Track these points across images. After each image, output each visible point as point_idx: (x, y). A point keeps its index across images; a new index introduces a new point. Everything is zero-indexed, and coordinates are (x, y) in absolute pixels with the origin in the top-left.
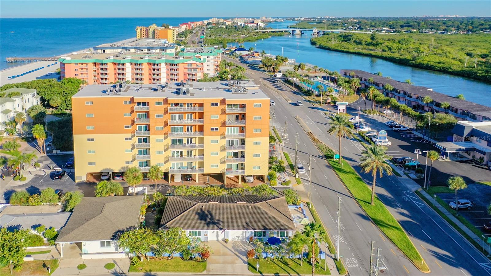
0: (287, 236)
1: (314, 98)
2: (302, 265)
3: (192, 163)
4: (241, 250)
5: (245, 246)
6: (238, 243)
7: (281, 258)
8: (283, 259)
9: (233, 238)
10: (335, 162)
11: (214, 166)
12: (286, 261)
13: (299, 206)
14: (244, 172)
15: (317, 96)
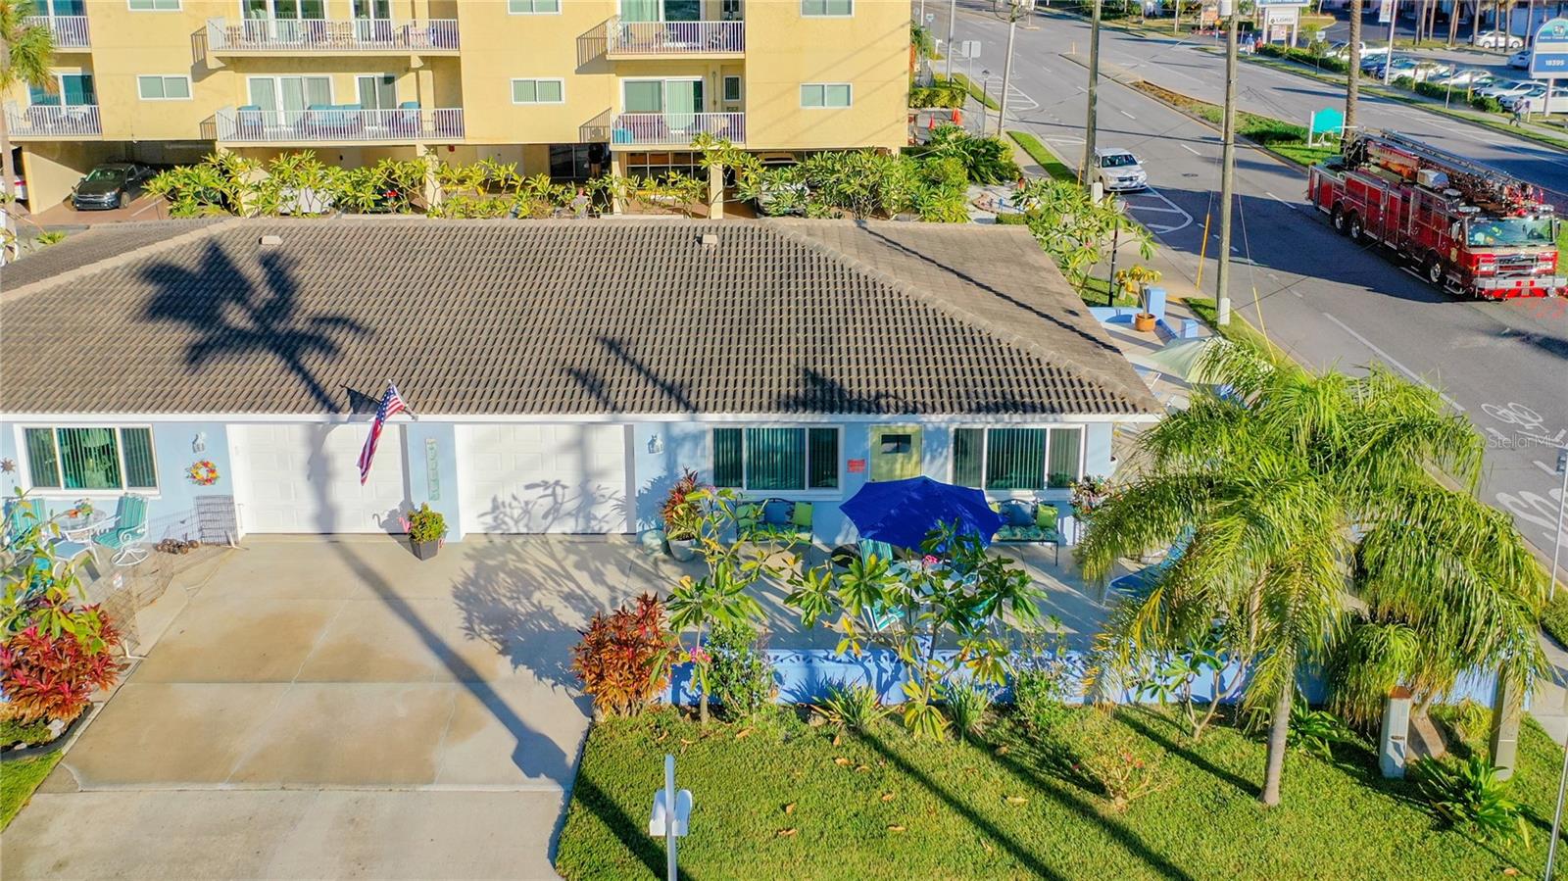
0: (1058, 482)
1: (1140, 22)
2: (1273, 797)
3: (389, 80)
4: (547, 615)
5: (598, 577)
6: (535, 552)
7: (1006, 706)
8: (1028, 707)
9: (496, 506)
10: (1313, 151)
11: (530, 90)
12: (1064, 733)
13: (1133, 311)
14: (737, 130)
15: (1151, 16)
